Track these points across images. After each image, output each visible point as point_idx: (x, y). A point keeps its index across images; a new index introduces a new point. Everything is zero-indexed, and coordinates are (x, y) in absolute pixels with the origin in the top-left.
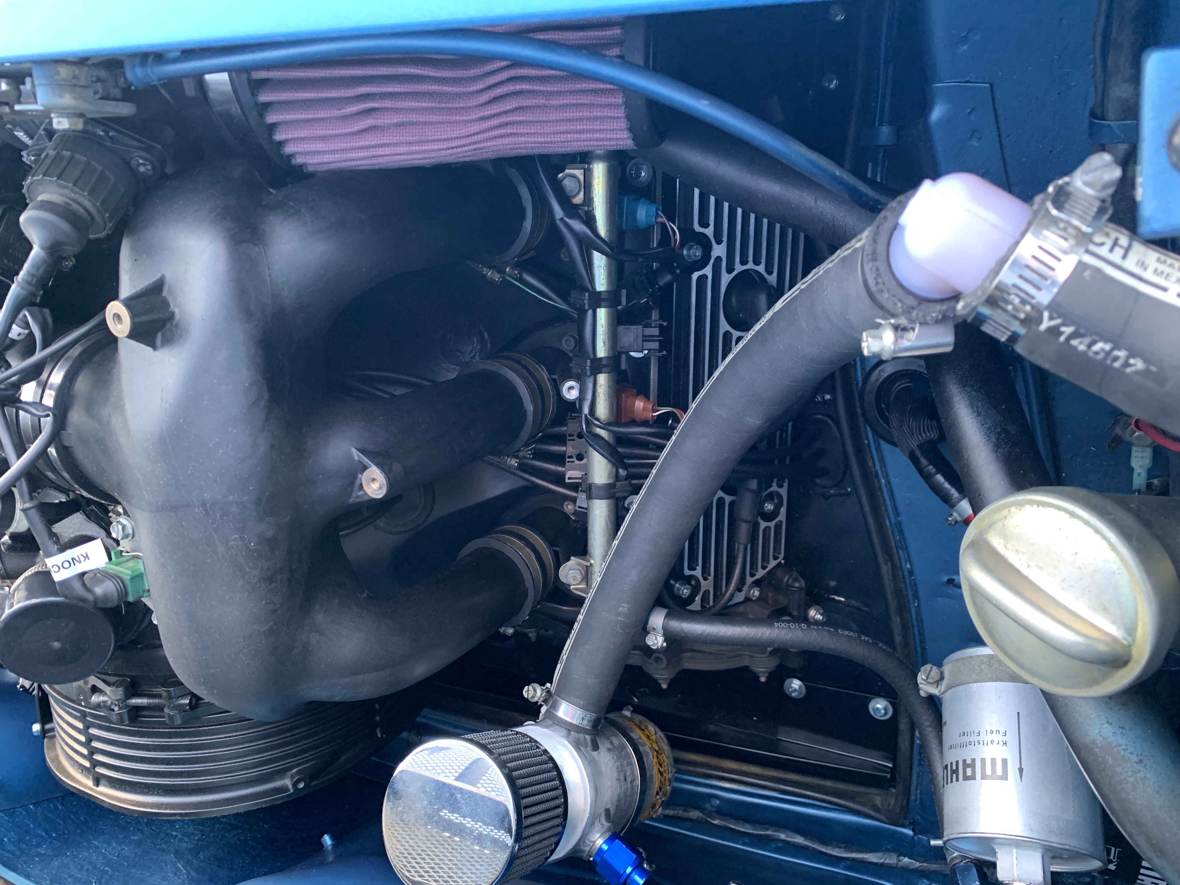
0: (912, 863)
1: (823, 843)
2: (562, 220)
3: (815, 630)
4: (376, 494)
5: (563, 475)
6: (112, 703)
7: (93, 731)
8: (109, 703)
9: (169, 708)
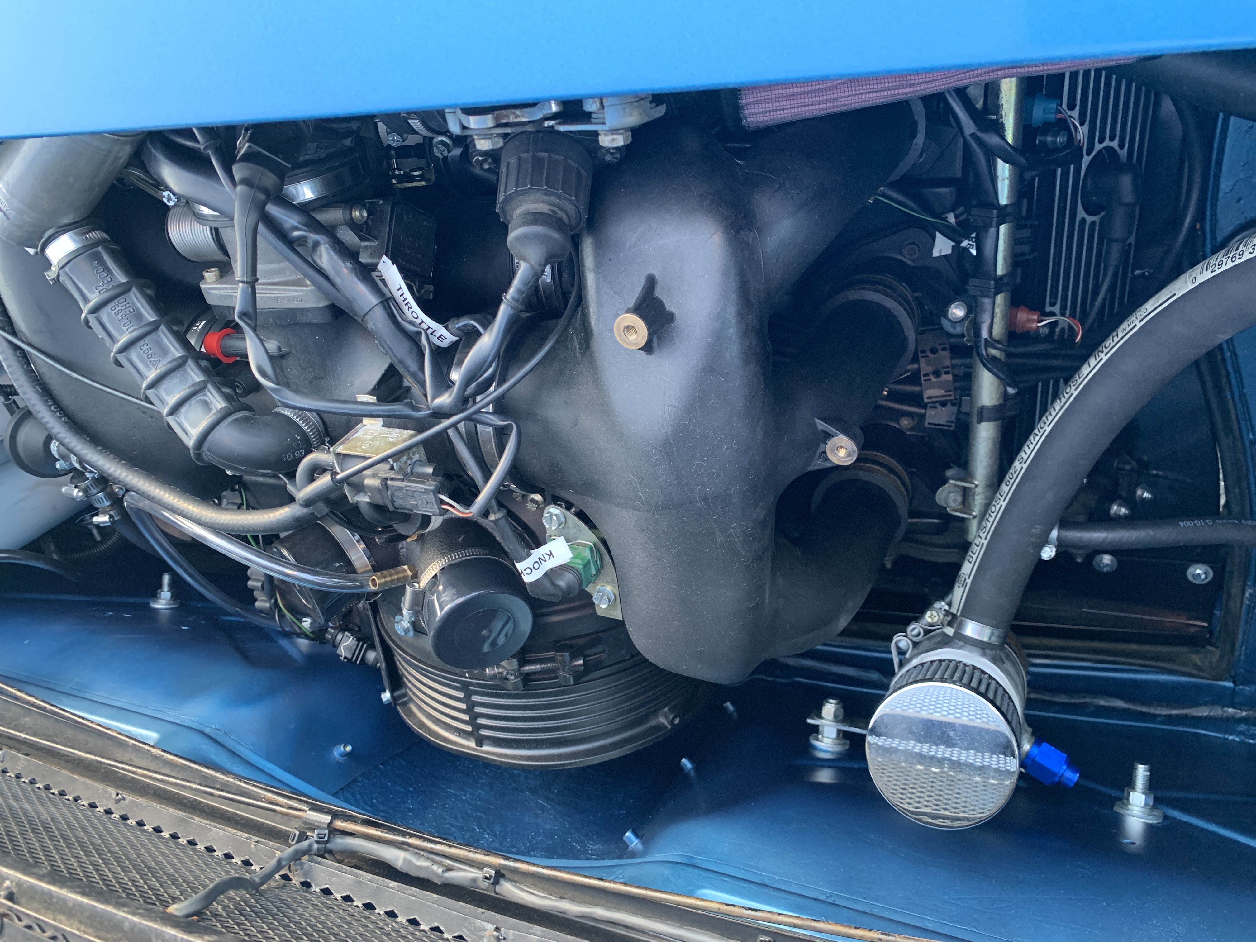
0: (1237, 713)
1: (1143, 703)
2: (973, 135)
3: (1221, 525)
4: (845, 461)
5: (920, 396)
6: (508, 673)
7: (476, 698)
8: (505, 673)
9: (564, 670)
